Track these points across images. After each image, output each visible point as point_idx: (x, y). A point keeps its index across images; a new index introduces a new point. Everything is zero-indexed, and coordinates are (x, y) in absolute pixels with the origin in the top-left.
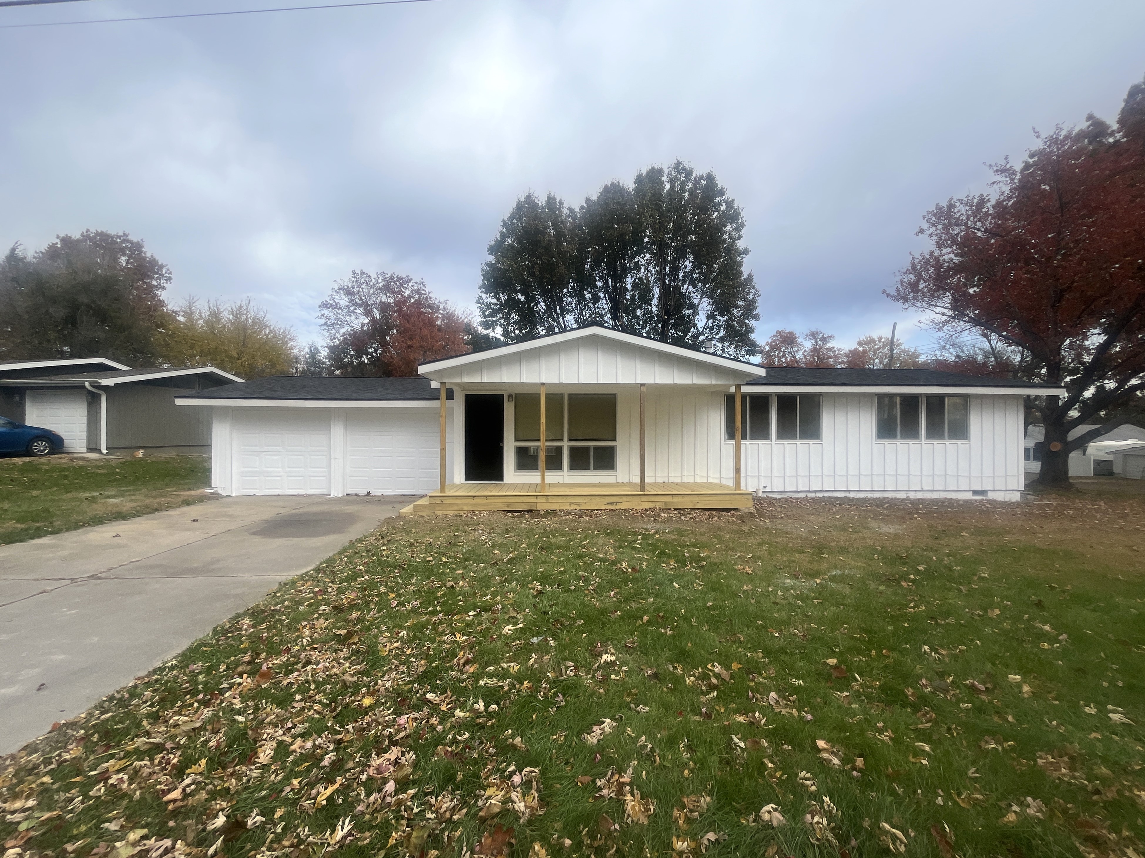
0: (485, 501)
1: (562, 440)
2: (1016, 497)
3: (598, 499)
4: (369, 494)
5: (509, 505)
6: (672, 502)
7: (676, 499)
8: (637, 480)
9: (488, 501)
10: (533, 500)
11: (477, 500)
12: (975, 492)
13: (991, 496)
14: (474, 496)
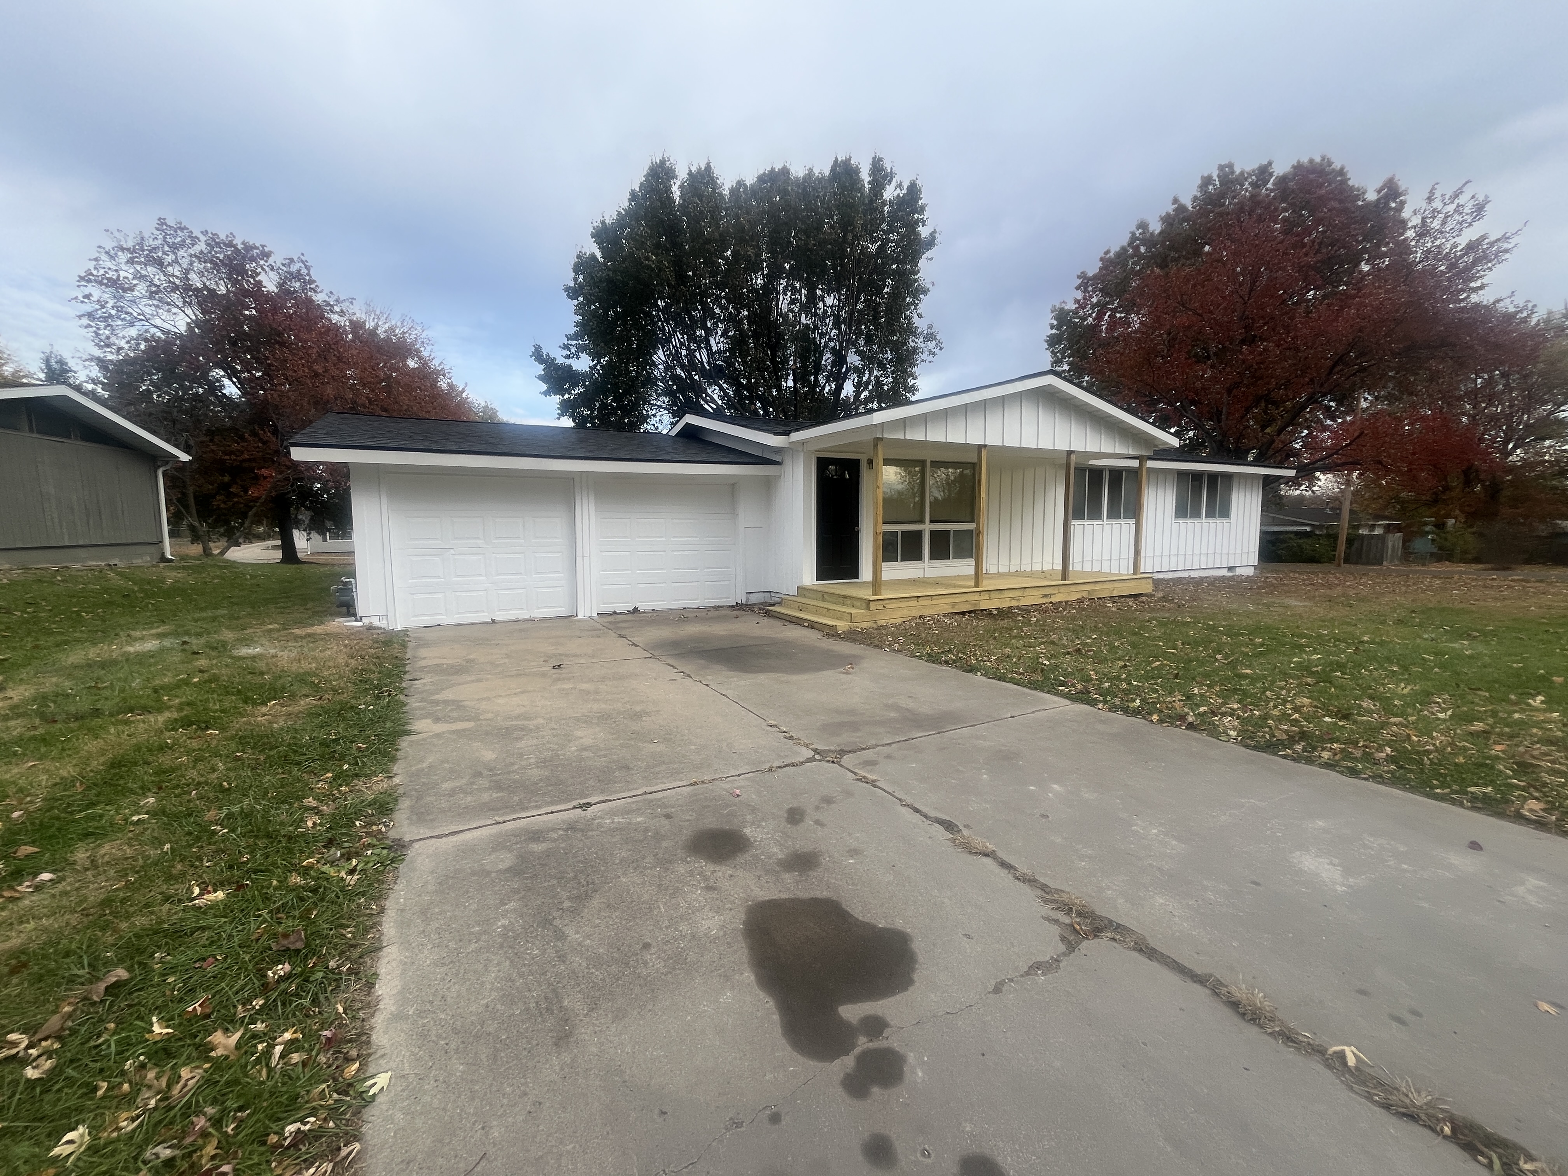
0: (930, 602)
1: (922, 521)
2: (1250, 572)
3: (1034, 592)
4: (636, 610)
5: (954, 605)
6: (1094, 591)
7: (1098, 587)
8: (1059, 567)
9: (934, 602)
10: (976, 597)
11: (922, 602)
12: (1230, 569)
13: (1238, 572)
14: (918, 597)
